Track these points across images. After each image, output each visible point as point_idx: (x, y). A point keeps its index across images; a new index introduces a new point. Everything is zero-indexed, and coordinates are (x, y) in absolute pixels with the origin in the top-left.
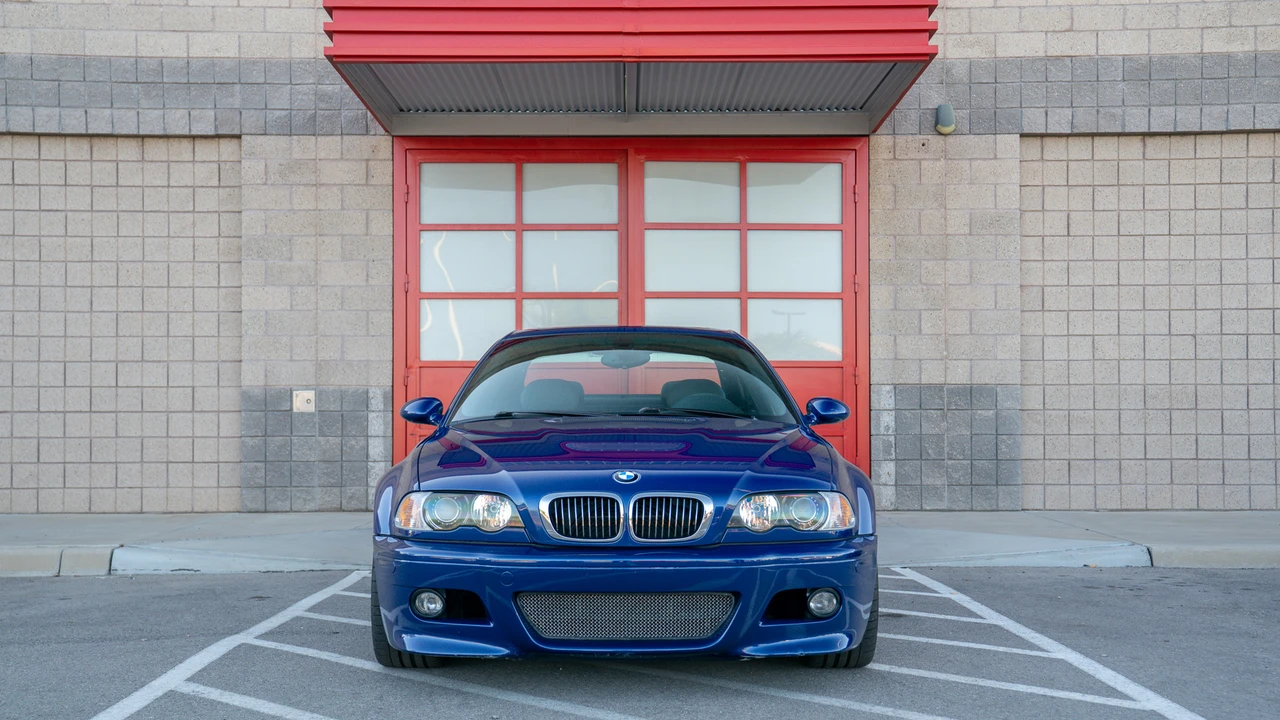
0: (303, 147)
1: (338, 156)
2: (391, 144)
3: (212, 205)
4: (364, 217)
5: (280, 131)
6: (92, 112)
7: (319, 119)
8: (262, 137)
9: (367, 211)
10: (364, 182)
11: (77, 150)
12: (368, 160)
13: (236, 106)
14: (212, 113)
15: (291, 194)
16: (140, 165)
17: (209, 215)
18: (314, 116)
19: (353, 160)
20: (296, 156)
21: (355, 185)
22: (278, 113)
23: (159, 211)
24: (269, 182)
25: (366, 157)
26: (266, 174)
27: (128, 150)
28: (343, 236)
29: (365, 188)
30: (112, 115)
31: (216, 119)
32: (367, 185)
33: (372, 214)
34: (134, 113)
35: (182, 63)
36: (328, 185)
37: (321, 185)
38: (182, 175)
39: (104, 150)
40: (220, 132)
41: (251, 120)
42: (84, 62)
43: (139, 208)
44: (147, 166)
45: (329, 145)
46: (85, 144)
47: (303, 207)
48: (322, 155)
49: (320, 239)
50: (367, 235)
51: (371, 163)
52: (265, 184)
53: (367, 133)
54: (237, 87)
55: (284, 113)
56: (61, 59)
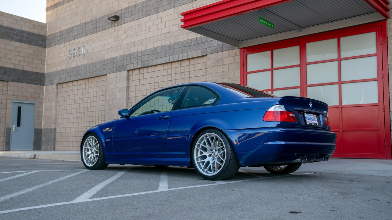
0: (220, 55)
1: (227, 56)
2: (239, 51)
3: (203, 74)
4: (233, 72)
5: (215, 52)
6: (179, 55)
7: (223, 47)
8: (211, 55)
9: (234, 71)
10: (233, 62)
11: (178, 64)
12: (234, 56)
13: (206, 47)
14: (201, 50)
15: (217, 68)
16: (189, 66)
17: (202, 77)
18: (222, 46)
19: (231, 57)
20: (218, 58)
21: (231, 63)
22: (214, 47)
23: (192, 77)
24: (213, 66)
25: (234, 55)
26: (212, 63)
27: (187, 63)
28: (228, 78)
29: (234, 64)
30: (183, 55)
31: (202, 52)
32: (234, 63)
33: (235, 71)
34: (186, 53)
35: (195, 39)
36: (225, 64)
37: (224, 65)
38: (197, 67)
39: (183, 63)
40: (203, 55)
41: (209, 51)
42: (178, 43)
43: (189, 77)
44: (190, 66)
45: (226, 53)
46: (179, 63)
47: (220, 71)
48: (224, 57)
49: (223, 79)
50: (234, 77)
51: (235, 57)
52: (212, 66)
53: (234, 49)
54: (206, 43)
55: (216, 47)
56: (174, 44)
